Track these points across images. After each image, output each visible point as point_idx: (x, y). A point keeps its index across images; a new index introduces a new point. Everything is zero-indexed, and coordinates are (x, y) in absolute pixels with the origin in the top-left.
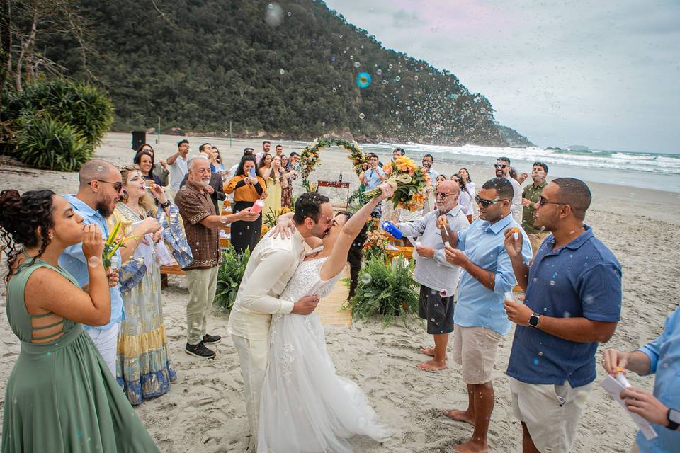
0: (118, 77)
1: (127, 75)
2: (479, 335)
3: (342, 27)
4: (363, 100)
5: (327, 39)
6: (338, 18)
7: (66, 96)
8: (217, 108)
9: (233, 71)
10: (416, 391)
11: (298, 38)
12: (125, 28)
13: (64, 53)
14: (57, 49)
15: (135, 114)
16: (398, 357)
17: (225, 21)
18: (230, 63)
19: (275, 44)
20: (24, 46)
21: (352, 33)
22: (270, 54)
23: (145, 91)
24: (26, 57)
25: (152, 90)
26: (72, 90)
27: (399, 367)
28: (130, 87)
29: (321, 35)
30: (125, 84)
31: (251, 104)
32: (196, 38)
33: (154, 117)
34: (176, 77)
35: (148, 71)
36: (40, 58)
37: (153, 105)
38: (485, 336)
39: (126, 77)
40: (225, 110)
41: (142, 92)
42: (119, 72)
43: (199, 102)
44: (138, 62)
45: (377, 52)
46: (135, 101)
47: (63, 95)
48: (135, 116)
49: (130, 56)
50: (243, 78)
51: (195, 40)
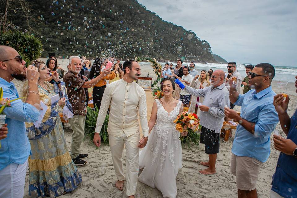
0: (46, 33)
1: (50, 32)
2: (248, 161)
3: (145, 11)
4: (154, 43)
5: (138, 17)
6: (143, 7)
7: (20, 40)
8: (90, 47)
9: (97, 30)
10: (203, 189)
11: (125, 16)
12: (49, 11)
13: (21, 22)
14: (18, 21)
15: (53, 49)
16: (189, 167)
17: (93, 8)
18: (96, 27)
19: (116, 19)
20: (2, 18)
21: (149, 14)
22: (113, 23)
23: (58, 39)
24: (3, 23)
25: (61, 39)
26: (23, 37)
27: (190, 173)
28: (51, 38)
29: (135, 15)
30: (49, 36)
31: (105, 45)
32: (80, 16)
33: (62, 51)
34: (72, 33)
35: (59, 30)
36: (9, 24)
37: (62, 46)
38: (251, 162)
39: (49, 33)
40: (94, 48)
41: (57, 40)
42: (46, 31)
43: (82, 44)
44: (55, 26)
45: (160, 22)
46: (53, 44)
47: (19, 39)
48: (53, 51)
49: (51, 24)
50: (101, 34)
51: (80, 17)
